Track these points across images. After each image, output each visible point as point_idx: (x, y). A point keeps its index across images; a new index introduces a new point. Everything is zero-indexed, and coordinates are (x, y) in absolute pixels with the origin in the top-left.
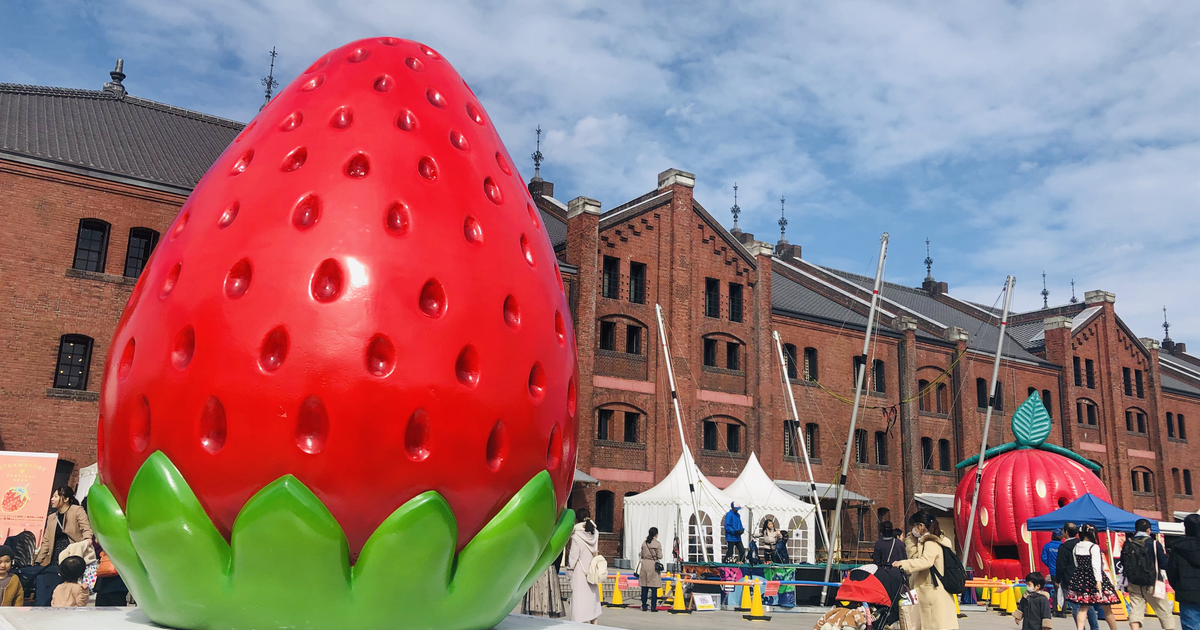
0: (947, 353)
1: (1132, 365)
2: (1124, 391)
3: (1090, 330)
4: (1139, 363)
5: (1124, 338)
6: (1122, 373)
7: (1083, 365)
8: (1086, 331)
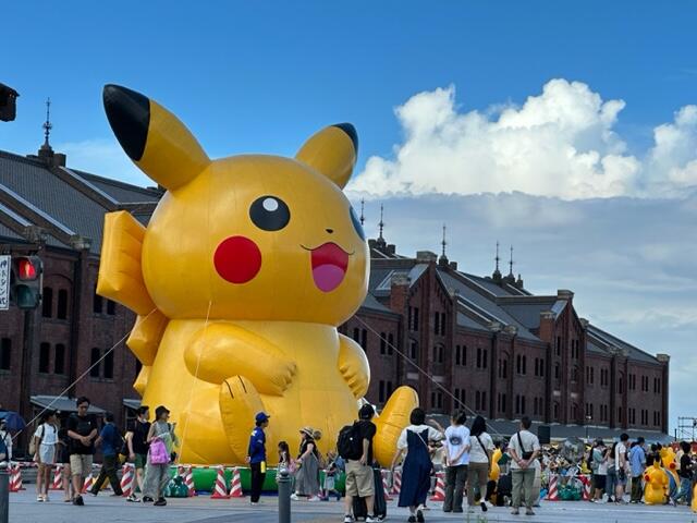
0: (71, 261)
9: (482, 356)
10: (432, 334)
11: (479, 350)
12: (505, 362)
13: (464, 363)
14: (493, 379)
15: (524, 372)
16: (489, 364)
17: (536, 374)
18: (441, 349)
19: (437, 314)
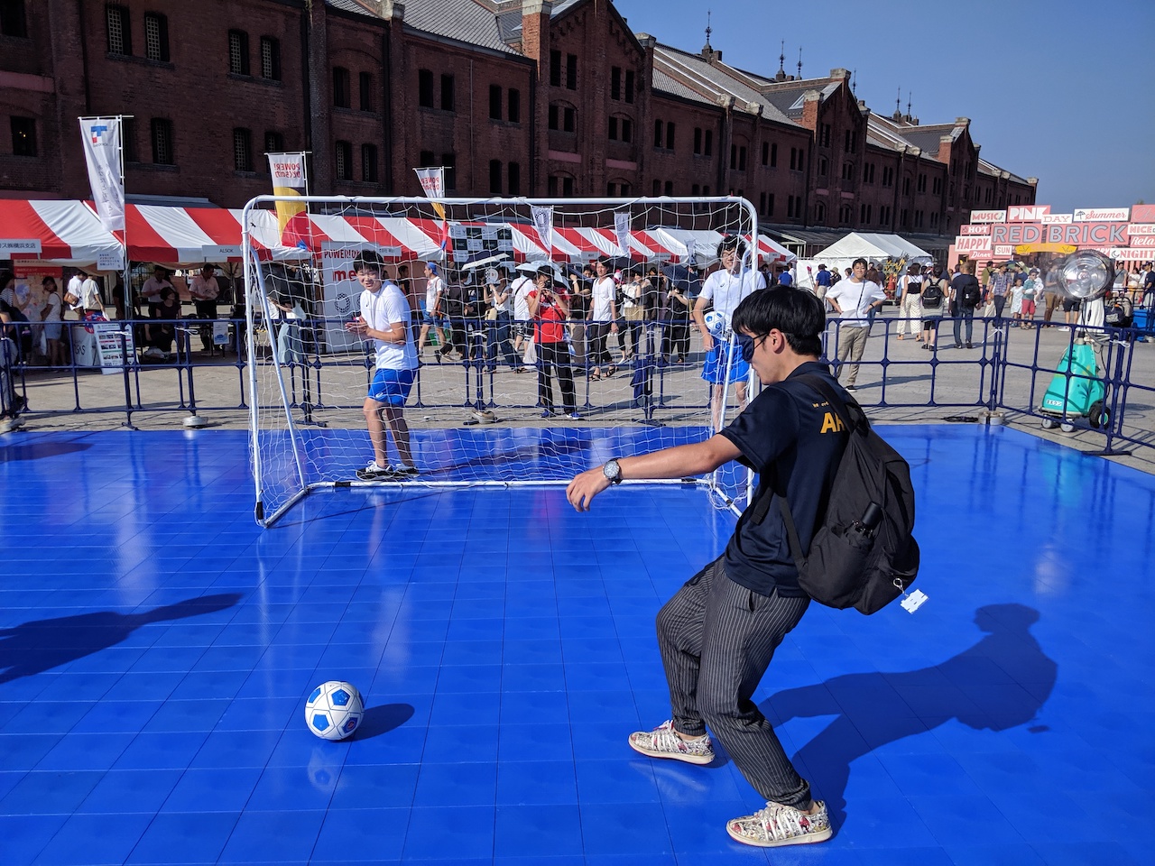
1: (624, 64)
2: (610, 93)
3: (576, 18)
4: (632, 62)
5: (618, 32)
6: (610, 73)
7: (564, 61)
8: (572, 20)
9: (888, 173)
10: (842, 151)
11: (886, 168)
12: (908, 179)
13: (871, 181)
14: (896, 195)
15: (924, 191)
16: (894, 182)
17: (934, 192)
18: (850, 166)
19: (848, 132)
